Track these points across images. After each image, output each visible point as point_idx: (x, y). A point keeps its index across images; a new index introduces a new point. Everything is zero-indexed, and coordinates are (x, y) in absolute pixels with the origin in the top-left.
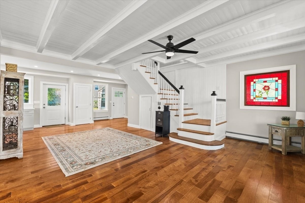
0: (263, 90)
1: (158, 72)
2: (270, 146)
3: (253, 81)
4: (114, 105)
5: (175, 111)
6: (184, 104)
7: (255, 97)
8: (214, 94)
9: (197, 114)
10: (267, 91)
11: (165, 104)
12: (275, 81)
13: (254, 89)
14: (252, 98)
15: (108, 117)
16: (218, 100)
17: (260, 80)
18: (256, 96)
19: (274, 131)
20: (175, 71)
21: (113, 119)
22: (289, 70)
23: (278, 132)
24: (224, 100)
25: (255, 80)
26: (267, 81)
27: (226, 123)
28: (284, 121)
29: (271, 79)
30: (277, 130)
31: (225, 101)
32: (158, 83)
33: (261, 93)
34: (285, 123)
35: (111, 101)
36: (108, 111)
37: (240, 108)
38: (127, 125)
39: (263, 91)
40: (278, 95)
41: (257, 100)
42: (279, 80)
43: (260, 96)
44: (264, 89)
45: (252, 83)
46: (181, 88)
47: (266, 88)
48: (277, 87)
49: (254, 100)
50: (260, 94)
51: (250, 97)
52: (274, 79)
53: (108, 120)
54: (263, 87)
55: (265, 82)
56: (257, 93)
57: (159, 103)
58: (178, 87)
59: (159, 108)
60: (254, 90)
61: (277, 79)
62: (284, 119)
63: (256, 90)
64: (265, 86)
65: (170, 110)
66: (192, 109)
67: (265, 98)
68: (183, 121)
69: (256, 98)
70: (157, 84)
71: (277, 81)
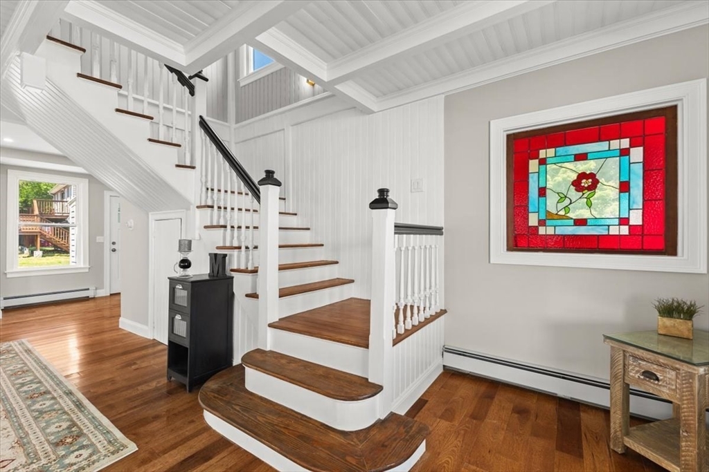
0: (573, 188)
1: (198, 120)
2: (616, 437)
3: (536, 156)
4: (114, 250)
5: (249, 277)
6: (280, 247)
7: (543, 217)
8: (381, 201)
9: (352, 281)
10: (587, 193)
11: (218, 248)
12: (618, 153)
13: (542, 185)
14: (533, 220)
15: (88, 289)
16: (401, 229)
17: (561, 150)
18: (547, 212)
19: (634, 373)
20: (284, 129)
21: (111, 295)
22: (675, 107)
23: (657, 379)
24: (437, 231)
25: (542, 154)
26: (589, 156)
27: (442, 317)
28: (667, 322)
29: (603, 146)
30: (653, 368)
31: (442, 234)
32: (197, 165)
33: (567, 202)
34: (675, 332)
35: (102, 234)
36: (87, 270)
37: (491, 262)
38: (118, 322)
39: (573, 194)
40: (630, 209)
41: (550, 231)
42: (633, 150)
43: (562, 213)
44: (577, 184)
45: (533, 165)
46: (270, 178)
47: (584, 181)
48: (624, 179)
49: (542, 231)
50: (561, 206)
51: (527, 219)
52: (615, 144)
53: (87, 299)
54: (574, 176)
55: (581, 157)
56: (551, 203)
57: (186, 246)
58: (257, 176)
59: (185, 264)
60: (542, 192)
61: (625, 143)
62: (669, 310)
63: (548, 192)
64: (582, 176)
65: (232, 270)
66: (337, 263)
67: (581, 222)
68: (275, 318)
69: (548, 222)
70: (194, 168)
71: (625, 152)
